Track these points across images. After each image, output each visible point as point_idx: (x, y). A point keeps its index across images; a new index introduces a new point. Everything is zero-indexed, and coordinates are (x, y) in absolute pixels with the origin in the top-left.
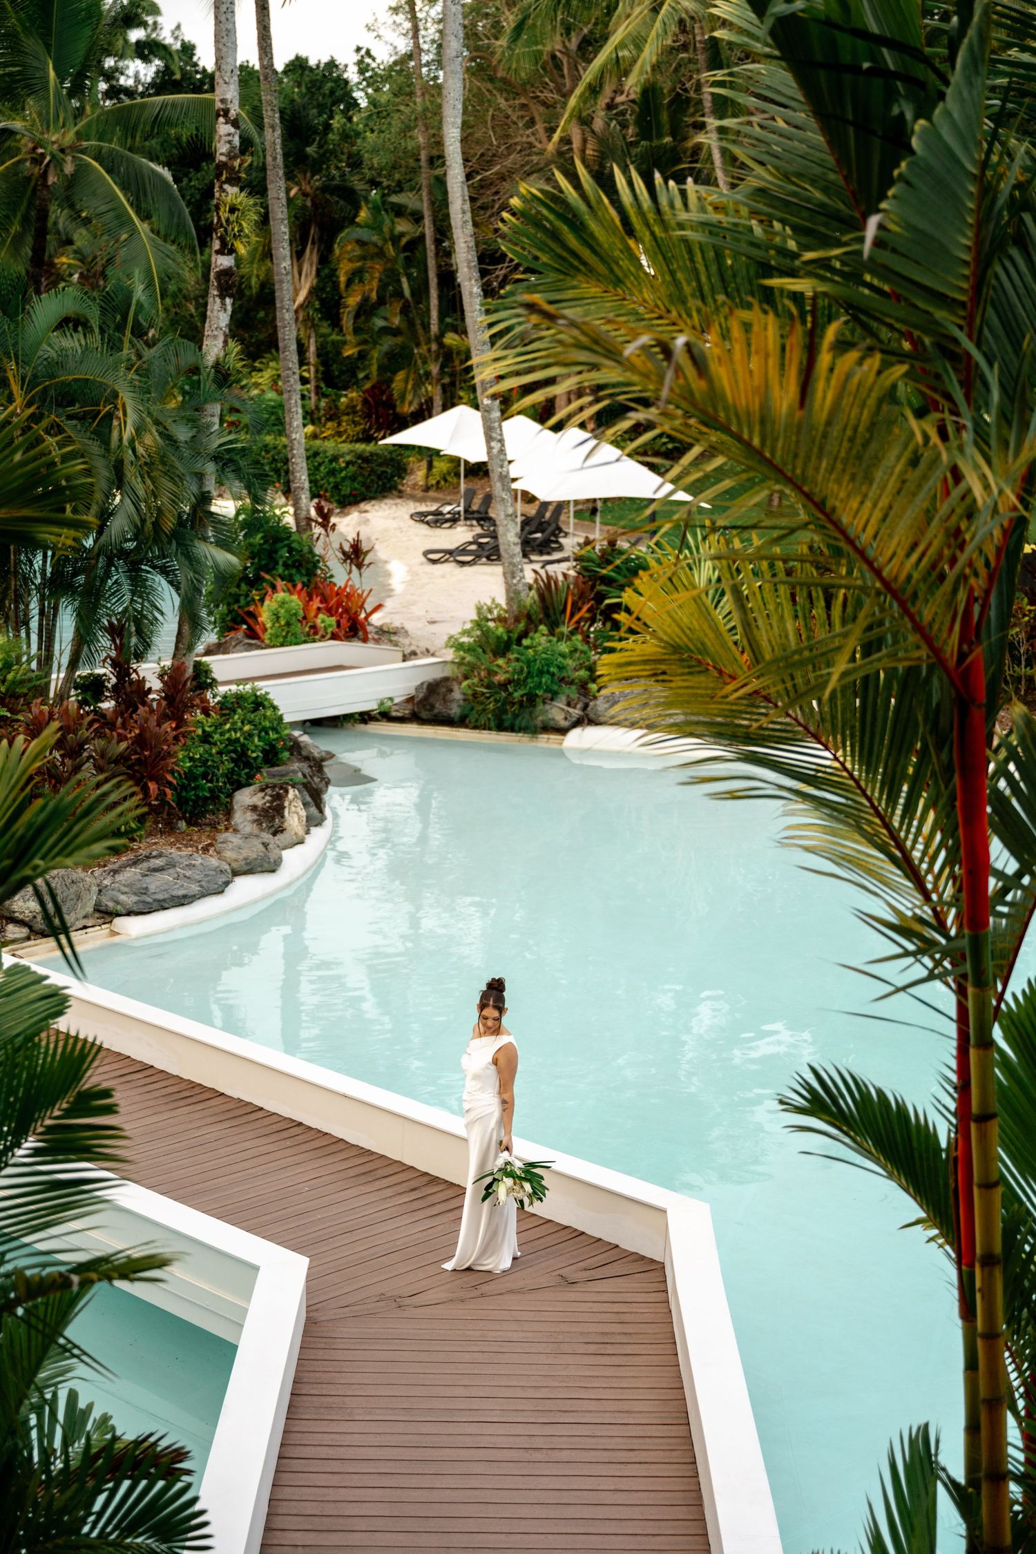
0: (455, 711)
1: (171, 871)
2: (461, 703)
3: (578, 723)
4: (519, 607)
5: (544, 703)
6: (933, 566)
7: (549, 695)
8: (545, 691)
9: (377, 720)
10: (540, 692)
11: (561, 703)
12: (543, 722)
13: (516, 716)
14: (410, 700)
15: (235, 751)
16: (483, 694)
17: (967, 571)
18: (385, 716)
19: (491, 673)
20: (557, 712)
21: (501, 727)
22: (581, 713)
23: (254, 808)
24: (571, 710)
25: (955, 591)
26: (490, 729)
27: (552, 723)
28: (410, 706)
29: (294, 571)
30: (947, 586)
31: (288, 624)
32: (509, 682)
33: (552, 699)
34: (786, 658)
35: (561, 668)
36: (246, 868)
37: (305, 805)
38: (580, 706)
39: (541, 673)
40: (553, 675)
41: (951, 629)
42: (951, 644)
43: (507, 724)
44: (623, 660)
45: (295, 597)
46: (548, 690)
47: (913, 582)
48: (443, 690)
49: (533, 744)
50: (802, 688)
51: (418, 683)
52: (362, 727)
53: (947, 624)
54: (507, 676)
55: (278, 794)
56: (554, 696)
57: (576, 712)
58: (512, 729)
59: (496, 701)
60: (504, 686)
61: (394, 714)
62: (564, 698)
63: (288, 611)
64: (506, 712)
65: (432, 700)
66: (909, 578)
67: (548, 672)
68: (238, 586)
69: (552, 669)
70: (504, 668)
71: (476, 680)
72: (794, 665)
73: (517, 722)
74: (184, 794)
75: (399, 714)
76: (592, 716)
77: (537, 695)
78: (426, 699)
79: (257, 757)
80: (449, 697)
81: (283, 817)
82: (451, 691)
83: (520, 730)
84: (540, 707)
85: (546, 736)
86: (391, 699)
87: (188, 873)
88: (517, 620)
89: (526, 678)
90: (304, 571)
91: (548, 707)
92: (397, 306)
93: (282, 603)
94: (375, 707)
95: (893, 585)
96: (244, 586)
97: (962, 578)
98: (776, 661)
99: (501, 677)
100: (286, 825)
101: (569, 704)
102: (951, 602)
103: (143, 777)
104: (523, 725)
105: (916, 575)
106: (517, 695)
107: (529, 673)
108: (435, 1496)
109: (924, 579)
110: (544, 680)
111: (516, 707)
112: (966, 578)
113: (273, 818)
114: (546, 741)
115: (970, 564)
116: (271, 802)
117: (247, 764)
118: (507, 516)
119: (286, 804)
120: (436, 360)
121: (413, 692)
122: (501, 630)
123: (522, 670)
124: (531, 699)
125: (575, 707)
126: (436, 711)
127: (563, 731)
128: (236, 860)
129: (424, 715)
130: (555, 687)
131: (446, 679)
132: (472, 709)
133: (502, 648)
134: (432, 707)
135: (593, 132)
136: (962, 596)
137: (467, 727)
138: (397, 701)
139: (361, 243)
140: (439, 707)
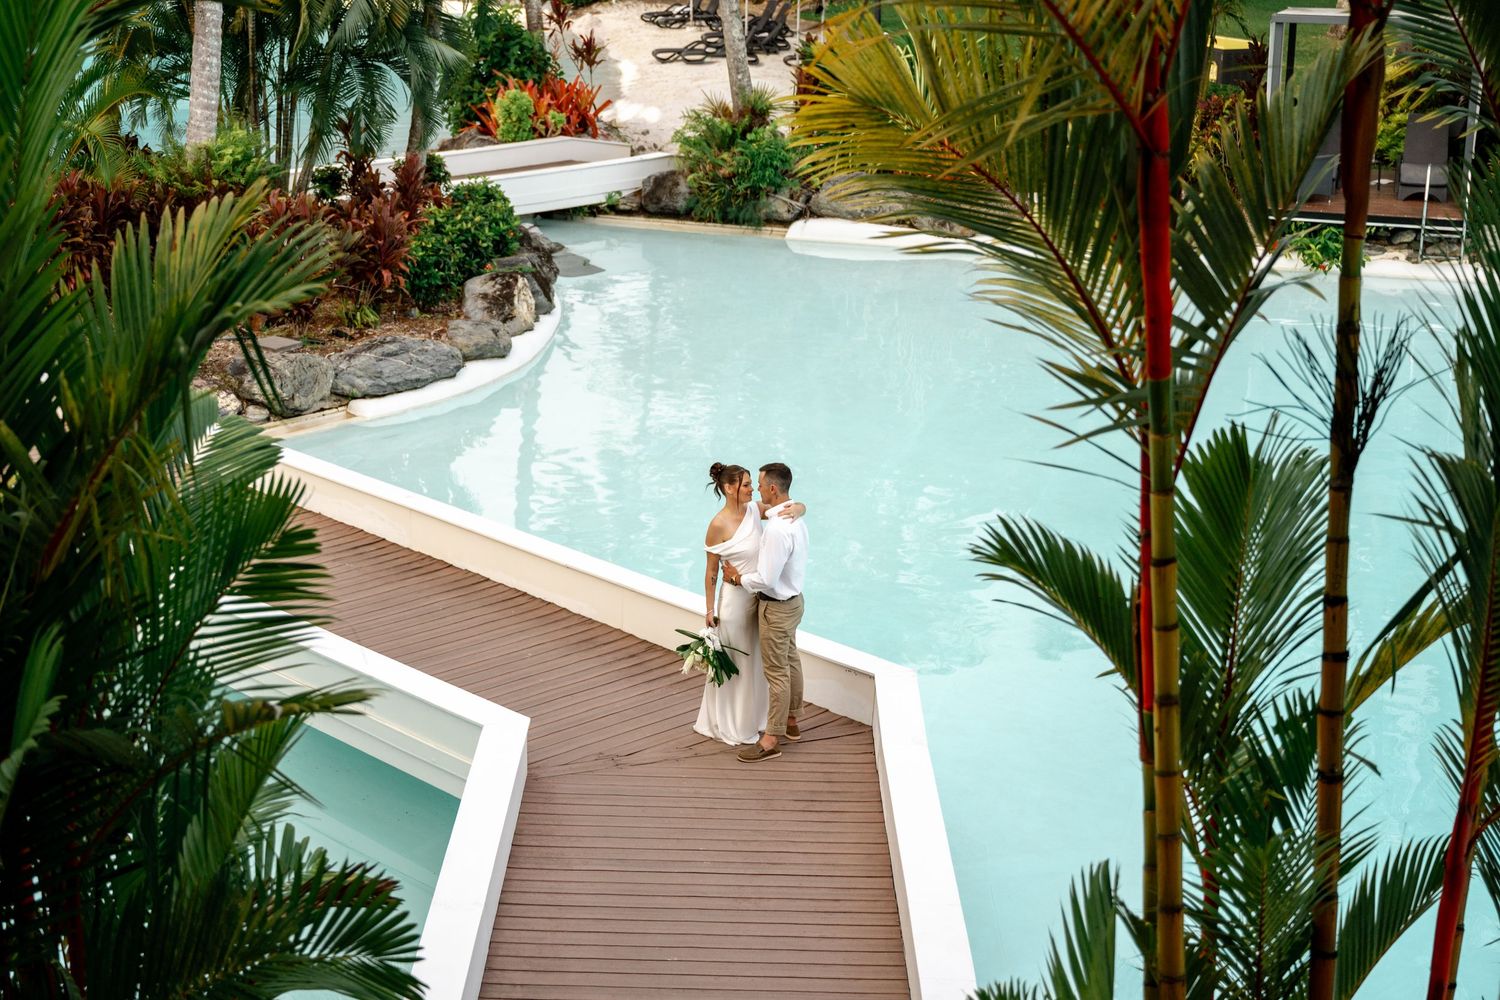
0: (681, 204)
1: (405, 356)
2: (687, 196)
3: (800, 215)
4: (743, 102)
5: (768, 196)
6: (1118, 13)
7: (773, 188)
8: (768, 184)
9: (606, 213)
10: (763, 186)
11: (784, 196)
12: (767, 214)
13: (740, 209)
14: (638, 193)
15: (466, 241)
16: (708, 187)
17: (1153, 16)
18: (613, 209)
19: (717, 167)
20: (780, 205)
21: (725, 220)
22: (803, 205)
23: (485, 296)
24: (794, 203)
25: (1140, 38)
26: (715, 221)
27: (775, 216)
28: (637, 200)
29: (525, 69)
30: (1132, 32)
31: (520, 120)
32: (734, 175)
33: (775, 193)
34: (972, 107)
35: (784, 161)
36: (478, 353)
37: (533, 293)
38: (802, 199)
39: (764, 166)
40: (776, 168)
41: (1136, 77)
42: (1136, 90)
43: (731, 217)
44: (812, 113)
45: (526, 94)
46: (771, 183)
47: (1098, 27)
48: (670, 184)
49: (756, 236)
50: (988, 137)
51: (645, 177)
52: (591, 219)
53: (1132, 73)
54: (731, 169)
55: (508, 282)
56: (777, 188)
57: (799, 205)
58: (736, 221)
59: (721, 194)
60: (729, 179)
61: (622, 207)
62: (787, 191)
63: (520, 107)
64: (730, 205)
65: (658, 193)
66: (1094, 25)
67: (772, 165)
68: (472, 84)
69: (775, 163)
70: (729, 161)
71: (701, 174)
72: (980, 114)
73: (741, 215)
74: (417, 282)
75: (627, 207)
76: (814, 208)
77: (761, 188)
78: (653, 192)
79: (486, 248)
80: (676, 190)
81: (512, 304)
82: (677, 184)
83: (743, 223)
84: (764, 200)
85: (769, 228)
86: (619, 193)
87: (421, 358)
88: (742, 115)
89: (751, 171)
90: (535, 69)
91: (771, 200)
93: (515, 100)
94: (604, 200)
95: (1079, 32)
96: (477, 83)
97: (1147, 23)
98: (962, 109)
99: (725, 171)
100: (515, 312)
101: (791, 197)
102: (1135, 50)
103: (378, 266)
104: (747, 216)
105: (1101, 23)
106: (741, 188)
107: (753, 166)
108: (648, 941)
109: (1108, 27)
110: (767, 173)
111: (741, 199)
112: (1151, 24)
113: (503, 306)
114: (770, 233)
115: (1156, 10)
116: (501, 290)
117: (478, 254)
118: (732, 12)
119: (516, 292)
121: (640, 186)
122: (726, 125)
123: (746, 164)
124: (755, 193)
125: (797, 200)
126: (663, 204)
127: (786, 223)
128: (467, 346)
129: (651, 208)
130: (779, 181)
131: (673, 173)
132: (698, 202)
133: (727, 142)
134: (659, 200)
136: (1147, 43)
137: (692, 219)
138: (624, 194)
140: (665, 200)
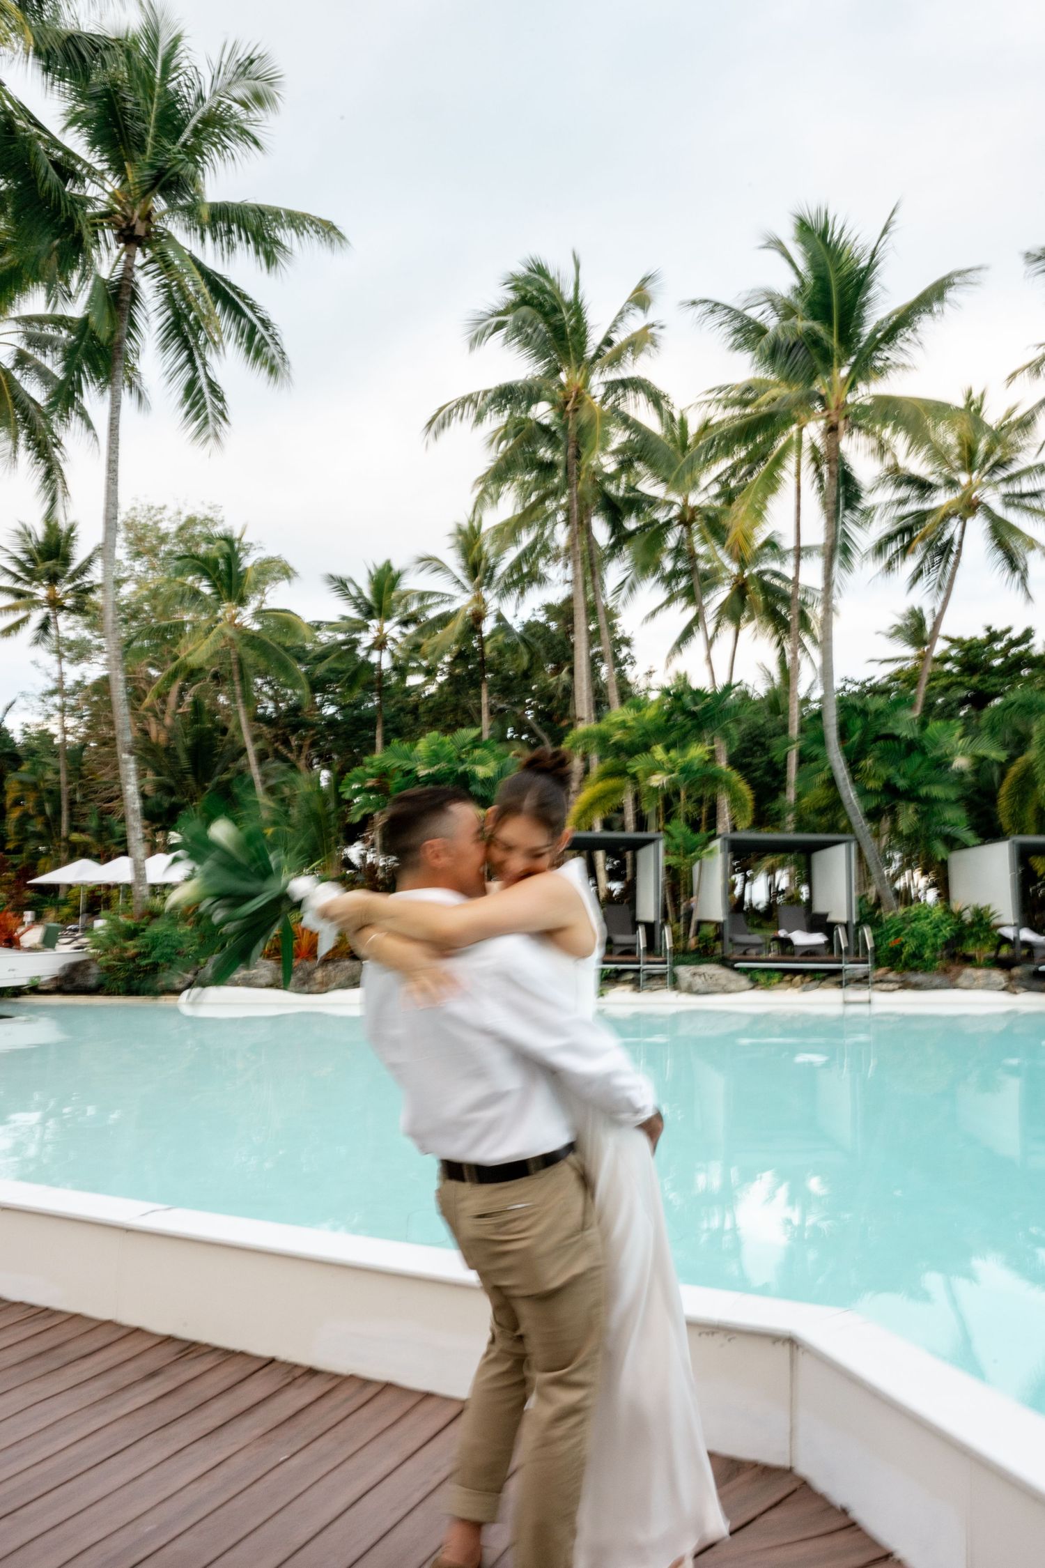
0: (92, 982)
2: (97, 975)
3: (190, 985)
4: (144, 906)
5: (165, 970)
7: (169, 964)
8: (166, 961)
9: (26, 994)
10: (162, 962)
11: (178, 970)
12: (163, 986)
13: (141, 982)
14: (56, 979)
16: (116, 966)
18: (34, 990)
19: (125, 949)
20: (174, 977)
21: (131, 992)
22: (192, 977)
24: (185, 976)
26: (119, 994)
27: (171, 987)
28: (54, 982)
32: (138, 955)
33: (170, 968)
35: (179, 943)
38: (192, 972)
39: (163, 946)
43: (134, 989)
46: (168, 960)
48: (83, 968)
49: (154, 1002)
51: (61, 965)
52: (14, 1000)
54: (135, 952)
56: (173, 964)
57: (189, 977)
58: (138, 993)
59: (125, 971)
60: (133, 959)
61: (41, 988)
62: (180, 966)
64: (133, 979)
65: (73, 976)
70: (132, 947)
71: (110, 957)
73: (142, 987)
75: (46, 989)
76: (200, 980)
77: (159, 964)
78: (68, 975)
80: (88, 972)
82: (89, 968)
83: (144, 995)
84: (161, 973)
85: (163, 997)
86: (40, 978)
88: (142, 916)
89: (151, 951)
91: (167, 973)
92: (41, 819)
94: (26, 983)
99: (133, 951)
101: (183, 971)
104: (147, 989)
106: (143, 965)
111: (142, 974)
114: (166, 1001)
120: (65, 851)
121: (58, 972)
123: (147, 946)
124: (154, 968)
125: (188, 974)
126: (76, 985)
127: (178, 992)
129: (68, 987)
130: (173, 957)
131: (85, 961)
132: (106, 979)
133: (132, 934)
134: (74, 982)
135: (164, 727)
137: (101, 994)
138: (43, 980)
139: (21, 782)
140: (79, 980)
